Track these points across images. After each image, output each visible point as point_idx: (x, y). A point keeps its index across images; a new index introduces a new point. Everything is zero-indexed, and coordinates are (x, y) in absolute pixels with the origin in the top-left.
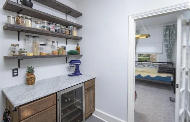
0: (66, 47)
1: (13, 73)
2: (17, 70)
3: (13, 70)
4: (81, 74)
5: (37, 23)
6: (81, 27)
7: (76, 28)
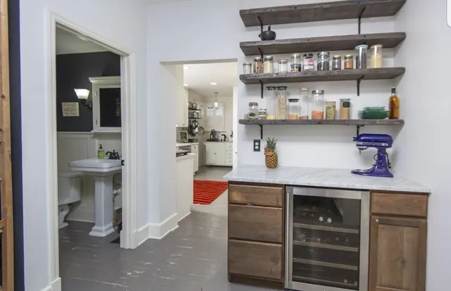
0: (351, 101)
1: (255, 146)
2: (259, 141)
3: (255, 141)
4: (391, 176)
5: (280, 63)
6: (401, 36)
7: (380, 46)
